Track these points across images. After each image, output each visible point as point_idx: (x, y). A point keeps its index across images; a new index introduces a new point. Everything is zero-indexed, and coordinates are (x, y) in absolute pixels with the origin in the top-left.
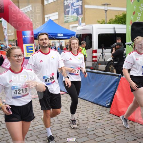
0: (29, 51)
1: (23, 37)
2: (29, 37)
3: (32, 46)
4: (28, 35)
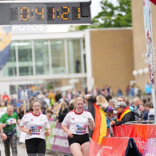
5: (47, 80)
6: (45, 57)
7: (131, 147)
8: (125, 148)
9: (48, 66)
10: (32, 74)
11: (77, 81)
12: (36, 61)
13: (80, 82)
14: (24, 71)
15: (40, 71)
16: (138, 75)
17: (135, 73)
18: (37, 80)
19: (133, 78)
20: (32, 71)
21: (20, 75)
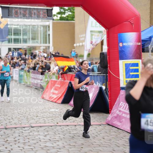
0: (132, 74)
1: (121, 45)
2: (132, 45)
3: (137, 65)
4: (130, 42)
5: (28, 46)
6: (28, 34)
7: (70, 86)
8: (67, 86)
9: (29, 39)
10: (21, 43)
11: (44, 48)
12: (23, 36)
13: (46, 48)
14: (16, 41)
15: (25, 41)
16: (77, 46)
17: (75, 45)
18: (23, 46)
19: (74, 48)
20: (21, 41)
21: (14, 43)
